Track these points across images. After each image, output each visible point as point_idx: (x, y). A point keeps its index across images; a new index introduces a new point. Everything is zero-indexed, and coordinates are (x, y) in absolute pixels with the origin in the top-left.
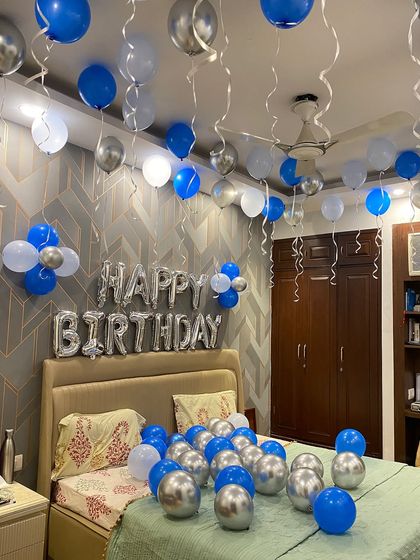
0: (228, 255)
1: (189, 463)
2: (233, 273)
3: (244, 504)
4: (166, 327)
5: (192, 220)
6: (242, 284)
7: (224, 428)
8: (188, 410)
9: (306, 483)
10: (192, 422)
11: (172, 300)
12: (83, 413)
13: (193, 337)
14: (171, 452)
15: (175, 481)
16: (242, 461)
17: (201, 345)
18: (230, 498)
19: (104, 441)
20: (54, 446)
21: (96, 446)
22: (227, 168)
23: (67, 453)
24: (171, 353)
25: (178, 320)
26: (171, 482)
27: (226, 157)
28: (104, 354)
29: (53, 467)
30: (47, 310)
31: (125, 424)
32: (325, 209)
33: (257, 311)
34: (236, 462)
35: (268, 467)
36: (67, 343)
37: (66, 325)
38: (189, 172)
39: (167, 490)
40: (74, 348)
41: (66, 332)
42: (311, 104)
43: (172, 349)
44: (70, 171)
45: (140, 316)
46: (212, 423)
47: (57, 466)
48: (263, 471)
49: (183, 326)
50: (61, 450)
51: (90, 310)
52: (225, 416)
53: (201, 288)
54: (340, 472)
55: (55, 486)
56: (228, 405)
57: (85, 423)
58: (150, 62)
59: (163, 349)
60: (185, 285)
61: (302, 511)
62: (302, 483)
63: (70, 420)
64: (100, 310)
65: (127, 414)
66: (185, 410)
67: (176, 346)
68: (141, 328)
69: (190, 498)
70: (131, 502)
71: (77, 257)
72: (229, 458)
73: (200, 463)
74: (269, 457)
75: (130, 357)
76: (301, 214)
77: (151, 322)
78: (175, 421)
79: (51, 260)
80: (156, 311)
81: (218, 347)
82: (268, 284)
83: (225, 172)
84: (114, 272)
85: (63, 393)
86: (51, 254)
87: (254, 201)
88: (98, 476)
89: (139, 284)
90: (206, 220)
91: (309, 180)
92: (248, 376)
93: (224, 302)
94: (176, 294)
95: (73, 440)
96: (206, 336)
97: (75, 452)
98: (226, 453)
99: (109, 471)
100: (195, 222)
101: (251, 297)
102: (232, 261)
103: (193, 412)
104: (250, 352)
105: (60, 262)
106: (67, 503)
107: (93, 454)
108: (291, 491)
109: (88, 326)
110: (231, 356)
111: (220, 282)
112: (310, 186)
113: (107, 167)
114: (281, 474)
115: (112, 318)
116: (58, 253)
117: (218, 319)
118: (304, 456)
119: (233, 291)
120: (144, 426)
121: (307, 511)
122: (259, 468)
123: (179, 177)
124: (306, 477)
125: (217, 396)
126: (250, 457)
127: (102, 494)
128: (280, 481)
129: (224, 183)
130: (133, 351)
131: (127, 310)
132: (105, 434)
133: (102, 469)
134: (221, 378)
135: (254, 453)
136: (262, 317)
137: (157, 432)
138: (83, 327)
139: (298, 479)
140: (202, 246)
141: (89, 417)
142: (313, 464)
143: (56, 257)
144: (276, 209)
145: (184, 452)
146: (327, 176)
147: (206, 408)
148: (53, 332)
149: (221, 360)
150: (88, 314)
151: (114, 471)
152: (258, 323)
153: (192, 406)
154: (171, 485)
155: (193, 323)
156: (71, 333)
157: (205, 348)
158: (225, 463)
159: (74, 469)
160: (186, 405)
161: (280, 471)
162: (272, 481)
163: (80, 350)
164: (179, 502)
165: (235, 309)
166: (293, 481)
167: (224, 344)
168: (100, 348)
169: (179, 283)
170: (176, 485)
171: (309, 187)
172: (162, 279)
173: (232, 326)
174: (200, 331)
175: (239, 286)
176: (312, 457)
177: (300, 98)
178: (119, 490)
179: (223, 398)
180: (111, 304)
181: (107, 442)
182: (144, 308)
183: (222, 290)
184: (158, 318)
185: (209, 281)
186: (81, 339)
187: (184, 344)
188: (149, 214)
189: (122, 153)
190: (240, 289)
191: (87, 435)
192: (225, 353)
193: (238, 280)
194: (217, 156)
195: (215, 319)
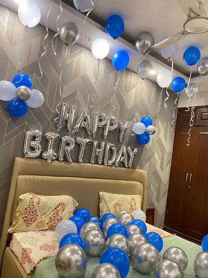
0: (147, 113)
1: (92, 238)
2: (147, 123)
4: (100, 150)
6: (152, 130)
7: (127, 218)
8: (108, 203)
9: (169, 272)
10: (109, 210)
11: (106, 133)
12: (37, 193)
13: (117, 158)
14: (85, 228)
16: (127, 244)
17: (122, 164)
18: (104, 274)
19: (47, 213)
21: (42, 215)
22: (146, 49)
23: (21, 216)
24: (101, 166)
25: (108, 147)
27: (146, 41)
28: (57, 159)
29: (11, 224)
30: (23, 127)
31: (63, 205)
33: (163, 149)
34: (122, 245)
35: (144, 253)
36: (33, 149)
37: (34, 138)
38: (124, 55)
39: (62, 257)
40: (38, 153)
41: (33, 143)
43: (103, 164)
44: (47, 46)
46: (122, 213)
47: (14, 224)
48: (140, 254)
49: (111, 151)
50: (18, 214)
51: (50, 132)
52: (132, 209)
53: (126, 129)
54: (200, 267)
56: (135, 204)
57: (36, 200)
59: (97, 163)
60: (115, 126)
62: (166, 272)
63: (26, 197)
64: (58, 133)
65: (66, 199)
66: (106, 203)
67: (105, 162)
68: (83, 148)
69: (77, 266)
70: (44, 259)
72: (119, 240)
73: (99, 239)
74: (147, 245)
75: (74, 164)
76: (196, 90)
77: (90, 145)
78: (99, 208)
79: (22, 94)
80: (95, 139)
81: (134, 167)
83: (145, 52)
84: (69, 111)
85: (26, 180)
86: (22, 90)
88: (37, 235)
89: (85, 121)
90: (134, 89)
91: (203, 64)
92: (152, 188)
93: (141, 140)
94: (109, 131)
95: (26, 209)
96: (126, 160)
97: (26, 217)
98: (118, 236)
101: (159, 141)
102: (149, 116)
103: (111, 205)
104: (156, 174)
105: (28, 97)
106: (13, 249)
107: (39, 220)
108: (157, 276)
109: (47, 141)
110: (141, 174)
111: (139, 128)
113: (66, 42)
114: (153, 260)
115: (65, 139)
117: (136, 150)
118: (174, 249)
119: (147, 134)
120: (76, 208)
122: (138, 252)
123: (116, 56)
124: (170, 268)
125: (129, 197)
126: (135, 242)
127: (31, 248)
128: (152, 265)
129: (146, 63)
130: (77, 161)
131: (75, 135)
132: (50, 208)
133: (44, 230)
134: (133, 186)
135: (139, 239)
136: (166, 155)
137: (84, 213)
138: (45, 141)
139: (164, 267)
140: (130, 103)
141: (41, 197)
142: (180, 256)
143: (25, 92)
144: (180, 85)
147: (120, 203)
148: (24, 142)
149: (134, 175)
150: (49, 135)
152: (163, 158)
153: (110, 201)
155: (118, 152)
156: (36, 143)
157: (125, 167)
158: (116, 243)
159: (24, 227)
160: (107, 199)
161: (152, 257)
162: (145, 264)
163: (41, 154)
164: (68, 269)
165: (148, 146)
166: (160, 268)
167: (138, 166)
168: (56, 156)
169: (112, 124)
170: (68, 254)
171: (202, 69)
172: (100, 120)
174: (123, 155)
175: (151, 131)
176: (180, 251)
178: (45, 247)
179: (133, 199)
180: (65, 130)
181: (49, 214)
182: (86, 136)
183: (139, 133)
184: (95, 143)
185: (132, 127)
186: (42, 148)
187: (111, 162)
188: (97, 79)
189: (76, 33)
190: (151, 133)
191: (36, 207)
192: (138, 172)
193: (150, 127)
194: (140, 40)
195: (133, 150)
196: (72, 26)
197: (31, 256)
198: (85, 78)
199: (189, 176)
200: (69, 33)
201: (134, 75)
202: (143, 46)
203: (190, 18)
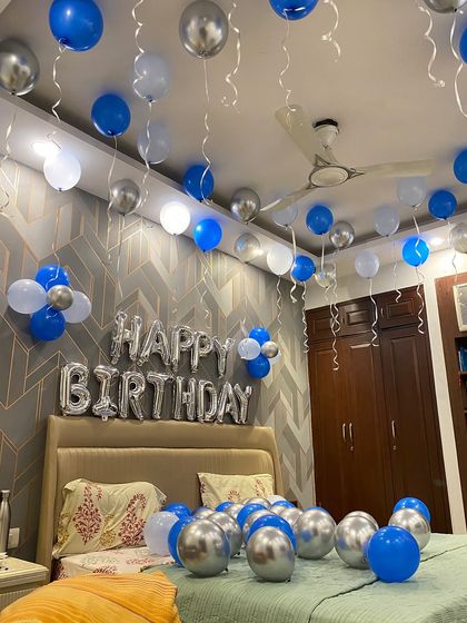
0: (257, 321)
2: (262, 338)
3: (282, 548)
4: (189, 394)
5: (216, 281)
6: (273, 349)
8: (217, 492)
9: (357, 533)
11: (195, 362)
12: (94, 482)
13: (220, 408)
15: (198, 529)
17: (229, 418)
19: (116, 516)
20: (57, 515)
21: (107, 520)
22: (249, 214)
23: (72, 524)
24: (194, 424)
25: (202, 387)
26: (193, 531)
27: (248, 202)
28: (118, 416)
29: (55, 541)
30: (54, 361)
31: (142, 497)
32: (359, 267)
33: (294, 388)
35: (311, 524)
36: (75, 399)
37: (75, 378)
38: (212, 226)
39: (188, 541)
40: (83, 405)
41: (75, 387)
43: (196, 420)
44: (83, 218)
45: (162, 377)
47: (60, 540)
48: (305, 529)
50: (65, 521)
51: (103, 364)
53: (227, 352)
55: (56, 565)
56: (264, 490)
57: (94, 491)
59: (185, 418)
60: (209, 348)
62: (353, 533)
63: (76, 485)
64: (114, 366)
65: (144, 488)
66: (213, 492)
67: (200, 415)
68: (159, 391)
69: (217, 549)
71: (89, 303)
73: (231, 526)
75: (147, 423)
76: (332, 275)
77: (171, 385)
78: (202, 503)
79: (60, 299)
80: (177, 374)
81: (249, 423)
83: (247, 218)
84: (129, 326)
85: (70, 456)
86: (60, 292)
87: (281, 259)
88: (109, 554)
89: (158, 341)
90: (230, 282)
91: (338, 232)
92: (286, 462)
93: (253, 371)
94: (200, 358)
95: (80, 509)
96: (235, 409)
97: (82, 523)
99: (123, 550)
100: (219, 284)
101: (284, 371)
102: (262, 327)
104: (287, 433)
105: (70, 302)
107: (103, 529)
108: (341, 545)
109: (99, 383)
110: (265, 435)
111: (249, 348)
112: (341, 238)
113: (122, 210)
114: (328, 531)
115: (127, 376)
116: (68, 292)
117: (249, 390)
119: (263, 357)
122: (300, 527)
123: (199, 228)
125: (251, 479)
129: (247, 237)
130: (152, 418)
131: (144, 369)
132: (119, 506)
133: (114, 548)
134: (254, 458)
136: (299, 396)
138: (95, 383)
139: (347, 529)
140: (227, 308)
141: (100, 486)
143: (65, 295)
144: (305, 269)
146: (360, 229)
147: (238, 490)
149: (253, 438)
150: (100, 369)
152: (295, 401)
153: (221, 487)
154: (192, 535)
155: (220, 392)
156: (80, 387)
157: (234, 423)
159: (80, 545)
160: (214, 485)
161: (326, 527)
162: (316, 541)
163: (90, 408)
164: (203, 554)
165: (268, 380)
166: (341, 533)
167: (256, 421)
168: (114, 409)
169: (202, 346)
171: (338, 240)
172: (183, 339)
173: (265, 400)
174: (228, 402)
175: (270, 351)
178: (133, 562)
179: (258, 482)
180: (126, 361)
181: (119, 517)
182: (162, 368)
183: (251, 357)
184: (180, 381)
185: (236, 347)
186: (92, 397)
187: (208, 417)
188: (168, 268)
189: (137, 194)
190: (271, 355)
191: (96, 506)
192: (258, 430)
193: (268, 345)
194: (238, 201)
195: (244, 390)
196: (129, 185)
197: (119, 572)
198: (149, 269)
199: (347, 428)
200: (125, 197)
201: (226, 258)
202: (245, 209)
203: (317, 167)
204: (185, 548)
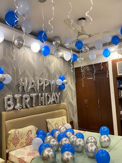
0: (61, 73)
1: (52, 143)
2: (63, 79)
3: (71, 158)
4: (43, 98)
5: (49, 63)
6: (66, 82)
7: (63, 129)
9: (92, 148)
10: (53, 128)
11: (44, 89)
13: (52, 100)
14: (46, 139)
15: (47, 152)
16: (69, 141)
17: (54, 102)
18: (66, 156)
19: (24, 137)
20: (6, 141)
21: (21, 139)
23: (11, 142)
24: (45, 106)
25: (46, 95)
26: (45, 152)
27: (58, 41)
28: (22, 108)
29: (7, 148)
30: (2, 95)
31: (31, 131)
32: (90, 57)
33: (71, 90)
34: (67, 142)
35: (79, 143)
36: (9, 106)
37: (9, 100)
38: (47, 48)
39: (44, 155)
40: (12, 107)
41: (9, 102)
42: (84, 21)
43: (45, 105)
44: (7, 49)
45: (34, 95)
46: (60, 127)
47: (8, 147)
48: (77, 144)
49: (48, 97)
50: (9, 142)
51: (16, 94)
52: (63, 124)
53: (53, 84)
54: (102, 142)
55: (8, 155)
56: (64, 121)
57: (17, 132)
58: (28, 8)
59: (42, 105)
60: (48, 84)
61: (91, 158)
62: (91, 148)
63: (12, 132)
64: (20, 94)
65: (31, 127)
66: (50, 124)
67: (46, 103)
68: (34, 98)
69: (52, 157)
71: (11, 77)
72: (65, 140)
73: (56, 143)
74: (79, 139)
75: (31, 108)
76: (83, 59)
77: (37, 96)
78: (48, 128)
79: (1, 78)
80: (39, 93)
81: (60, 102)
82: (74, 81)
83: (58, 46)
84: (24, 81)
85: (9, 122)
87: (68, 56)
88: (22, 150)
89: (33, 84)
90: (53, 63)
91: (84, 48)
92: (70, 111)
93: (61, 88)
94: (45, 87)
95: (13, 138)
96: (56, 100)
97: (14, 142)
98: (64, 139)
99: (26, 147)
100: (50, 63)
101: (69, 86)
102: (62, 75)
103: (53, 125)
104: (70, 103)
105: (4, 79)
106: (12, 160)
107: (20, 142)
108: (87, 151)
109: (16, 99)
110: (64, 105)
111: (59, 82)
112: (85, 49)
113: (18, 47)
114: (83, 145)
115: (24, 96)
116: (3, 76)
117: (59, 94)
118: (90, 138)
119: (63, 84)
120: (37, 131)
121: (93, 158)
122: (75, 143)
123: (43, 49)
124: (92, 146)
125: (60, 118)
126: (72, 139)
127: (23, 156)
128: (83, 147)
129: (58, 50)
130: (32, 106)
131: (29, 93)
132: (24, 134)
133: (24, 147)
134: (61, 113)
135: (74, 138)
136: (73, 92)
137: (42, 132)
138: (15, 100)
139: (89, 146)
140: (52, 70)
141: (19, 130)
142: (93, 140)
143: (3, 77)
144: (75, 58)
145: (50, 139)
146: (90, 46)
147: (57, 122)
148: (4, 102)
149: (61, 106)
150: (16, 96)
151: (28, 147)
152: (72, 94)
153: (53, 123)
154: (46, 153)
155: (51, 96)
156: (10, 102)
157: (56, 103)
158: (64, 142)
159: (14, 148)
160: (51, 122)
161: (82, 144)
162: (80, 148)
163: (14, 107)
164: (49, 159)
165: (64, 90)
166: (87, 147)
167: (62, 101)
168: (21, 106)
169: (46, 83)
172: (40, 82)
173: (64, 95)
174: (54, 98)
175: (65, 83)
176: (93, 138)
177: (80, 19)
178: (29, 154)
179: (63, 119)
180: (23, 92)
181: (25, 138)
182: (34, 92)
183: (60, 85)
184: (40, 95)
185: (55, 82)
186: (14, 104)
187: (49, 103)
188: (34, 61)
189: (23, 42)
190: (65, 84)
191: (18, 136)
192: (62, 104)
193: (65, 81)
194: (55, 41)
195: (58, 94)
196: (20, 39)
198: (28, 62)
199: (86, 101)
200: (19, 43)
201: (51, 55)
202: (57, 44)
203: (79, 35)
204: (43, 157)
